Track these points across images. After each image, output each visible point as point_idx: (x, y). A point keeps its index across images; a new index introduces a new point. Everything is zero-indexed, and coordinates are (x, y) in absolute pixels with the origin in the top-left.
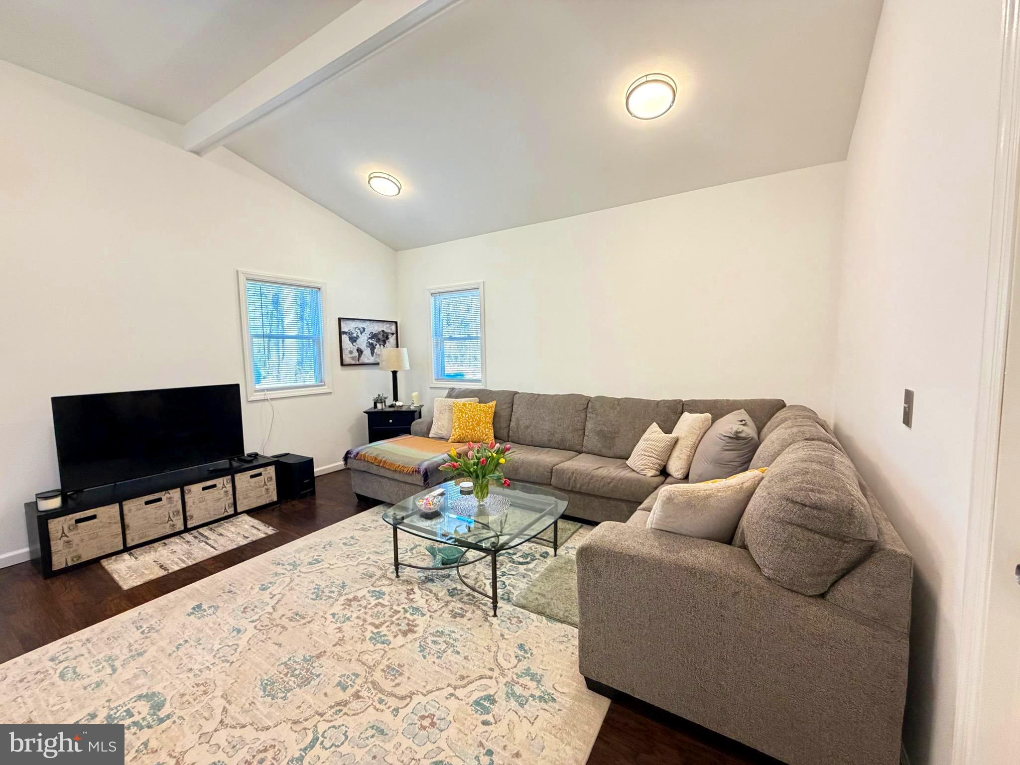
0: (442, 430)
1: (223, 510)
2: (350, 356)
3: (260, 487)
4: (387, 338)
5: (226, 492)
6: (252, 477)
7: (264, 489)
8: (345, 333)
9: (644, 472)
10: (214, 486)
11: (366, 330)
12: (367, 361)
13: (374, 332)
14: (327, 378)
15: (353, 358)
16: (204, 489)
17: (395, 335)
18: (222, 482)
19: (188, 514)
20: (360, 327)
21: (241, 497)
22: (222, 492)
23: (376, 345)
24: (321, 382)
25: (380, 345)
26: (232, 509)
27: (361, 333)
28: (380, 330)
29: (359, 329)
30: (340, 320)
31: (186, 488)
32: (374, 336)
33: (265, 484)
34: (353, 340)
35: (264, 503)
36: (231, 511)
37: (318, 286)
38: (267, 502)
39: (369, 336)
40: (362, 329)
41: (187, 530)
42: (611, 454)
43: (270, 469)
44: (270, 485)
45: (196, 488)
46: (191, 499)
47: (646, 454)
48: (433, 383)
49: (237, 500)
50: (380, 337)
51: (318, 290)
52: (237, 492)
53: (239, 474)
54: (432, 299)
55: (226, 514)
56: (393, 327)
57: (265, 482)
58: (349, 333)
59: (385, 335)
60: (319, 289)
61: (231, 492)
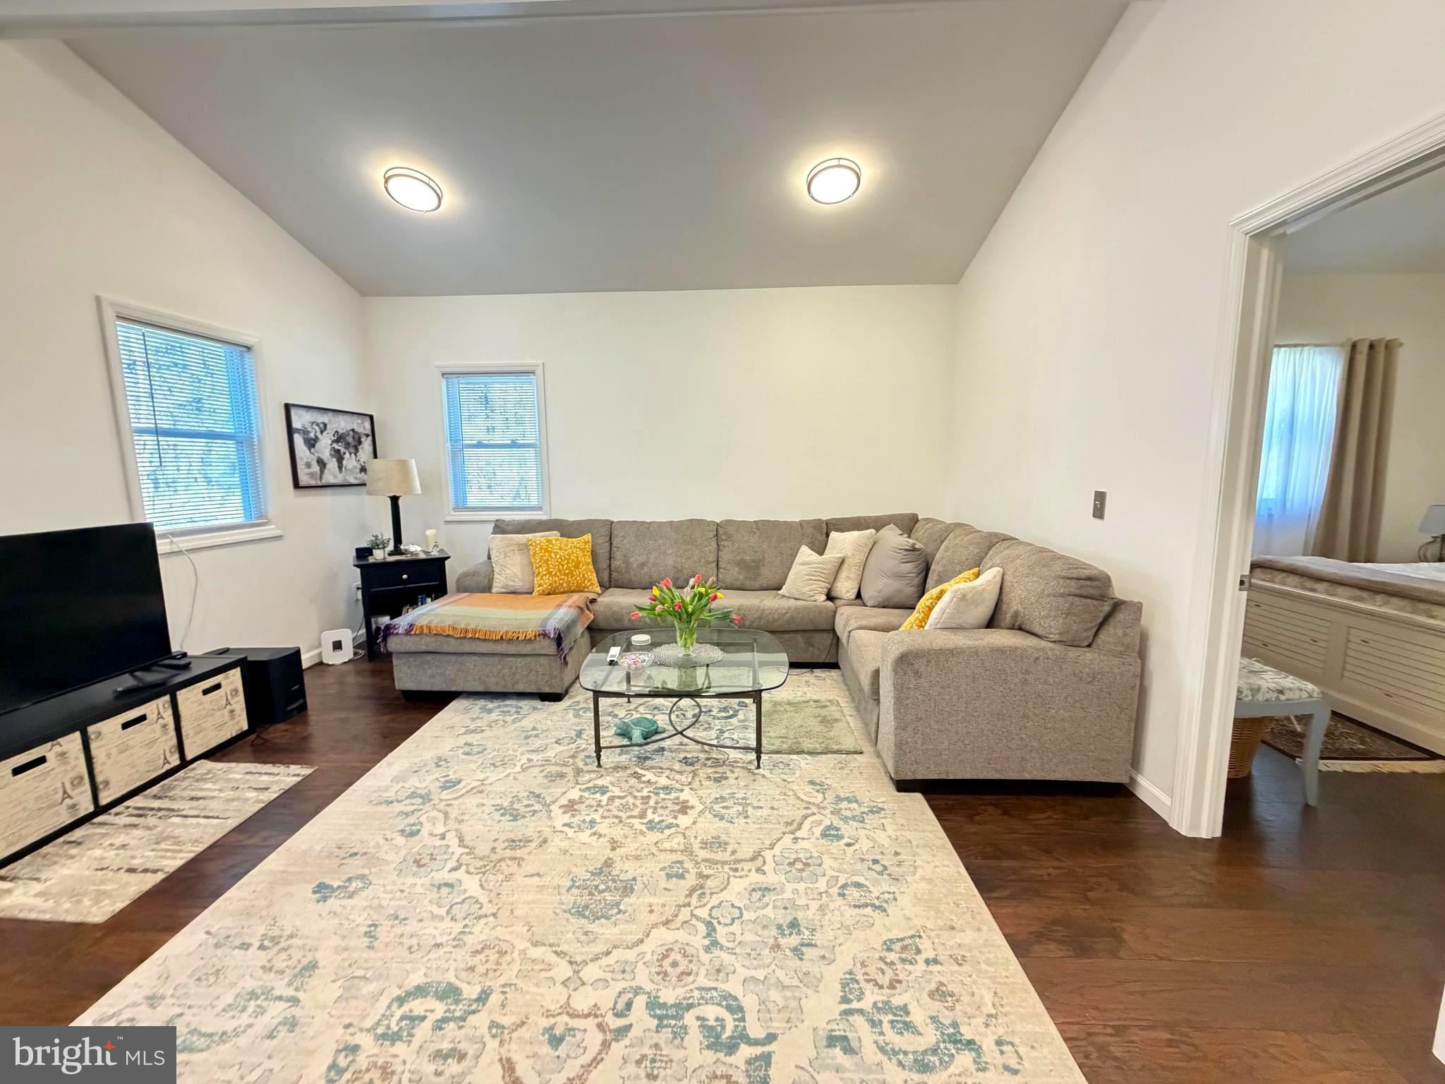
0: (514, 581)
1: (162, 761)
2: (308, 471)
3: (220, 709)
4: (360, 443)
5: (164, 726)
6: (206, 692)
7: (226, 712)
8: (298, 431)
9: (813, 598)
10: (142, 718)
11: (328, 426)
12: (332, 481)
13: (341, 432)
14: (272, 512)
15: (312, 475)
16: (126, 726)
17: (370, 438)
18: (157, 708)
19: (99, 779)
20: (319, 421)
21: (191, 733)
22: (158, 726)
23: (345, 454)
24: (260, 517)
25: (351, 454)
26: (177, 756)
27: (322, 432)
28: (349, 429)
29: (318, 425)
30: (287, 407)
31: (91, 729)
32: (340, 438)
33: (228, 703)
34: (311, 443)
35: (228, 736)
36: (175, 760)
37: (248, 343)
38: (234, 735)
39: (333, 438)
40: (322, 426)
41: (100, 810)
42: (757, 585)
43: (234, 676)
44: (235, 703)
45: (111, 726)
46: (103, 749)
47: (813, 578)
48: (449, 515)
49: (184, 738)
50: (350, 439)
51: (245, 349)
52: (183, 724)
53: (184, 691)
54: (444, 382)
55: (168, 767)
56: (367, 425)
57: (227, 700)
58: (305, 432)
59: (357, 436)
60: (249, 348)
61: (172, 726)
